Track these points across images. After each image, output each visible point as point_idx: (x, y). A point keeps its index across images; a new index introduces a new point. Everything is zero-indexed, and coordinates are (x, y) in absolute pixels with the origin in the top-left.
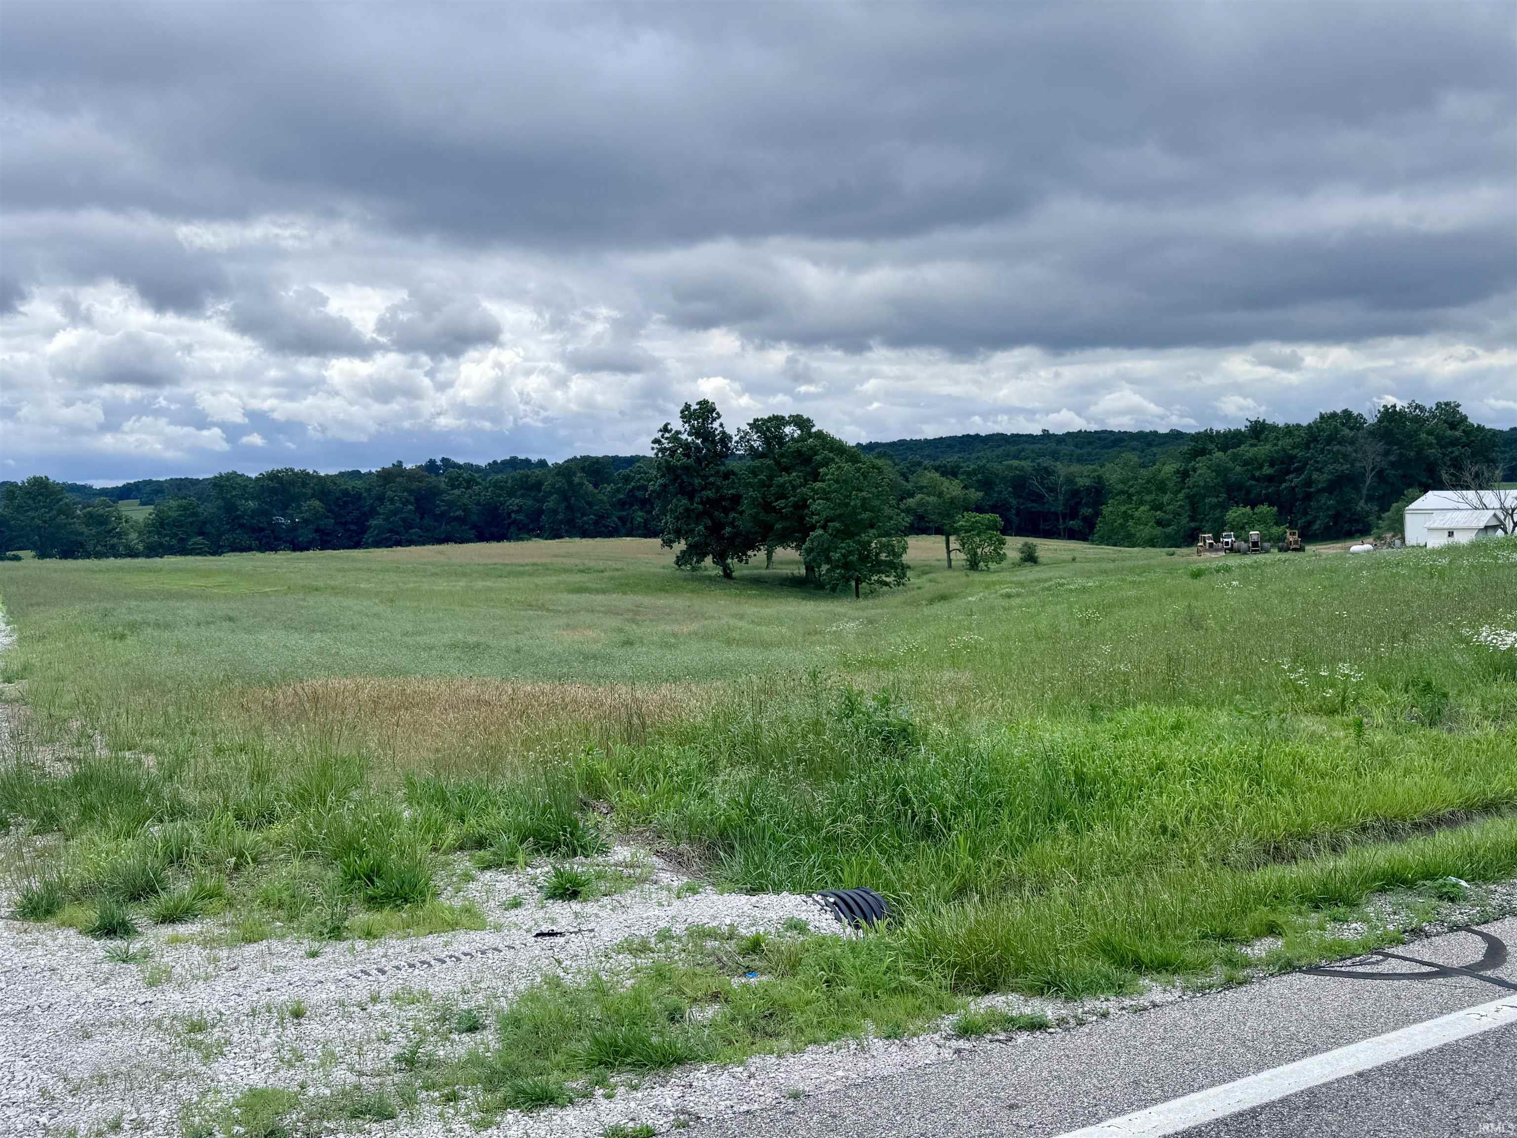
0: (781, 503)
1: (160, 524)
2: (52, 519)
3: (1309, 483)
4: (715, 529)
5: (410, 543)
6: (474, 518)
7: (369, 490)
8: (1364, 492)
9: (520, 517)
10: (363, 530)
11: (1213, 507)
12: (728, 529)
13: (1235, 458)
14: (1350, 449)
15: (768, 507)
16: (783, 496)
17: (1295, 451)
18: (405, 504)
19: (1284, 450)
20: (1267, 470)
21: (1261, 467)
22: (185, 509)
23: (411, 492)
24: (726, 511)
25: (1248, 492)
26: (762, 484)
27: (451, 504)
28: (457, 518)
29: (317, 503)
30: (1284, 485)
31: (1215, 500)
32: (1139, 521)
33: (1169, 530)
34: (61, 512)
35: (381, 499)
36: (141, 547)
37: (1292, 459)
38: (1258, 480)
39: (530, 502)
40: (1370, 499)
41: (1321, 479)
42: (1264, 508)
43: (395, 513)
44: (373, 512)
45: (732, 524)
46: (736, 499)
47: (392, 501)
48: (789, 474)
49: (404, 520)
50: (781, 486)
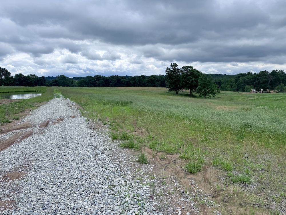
0: (188, 81)
1: (80, 83)
2: (65, 81)
3: (259, 82)
4: (176, 86)
5: (116, 87)
6: (125, 84)
7: (110, 79)
8: (269, 84)
9: (132, 84)
10: (109, 85)
11: (242, 85)
12: (179, 86)
13: (246, 78)
14: (267, 77)
15: (186, 82)
16: (189, 80)
17: (257, 77)
18: (115, 81)
19: (255, 77)
20: (252, 80)
21: (251, 79)
22: (84, 80)
23: (116, 79)
24: (178, 82)
25: (248, 83)
26: (185, 78)
27: (122, 81)
28: (123, 84)
29: (102, 80)
30: (255, 82)
31: (243, 84)
32: (228, 87)
33: (234, 89)
34: (66, 80)
35: (112, 80)
36: (77, 86)
37: (256, 78)
38: (250, 81)
39: (134, 81)
40: (270, 85)
41: (262, 81)
42: (252, 86)
43: (114, 82)
44: (111, 82)
45: (179, 85)
46: (180, 80)
47: (114, 80)
48: (190, 76)
49: (115, 83)
50: (189, 78)
